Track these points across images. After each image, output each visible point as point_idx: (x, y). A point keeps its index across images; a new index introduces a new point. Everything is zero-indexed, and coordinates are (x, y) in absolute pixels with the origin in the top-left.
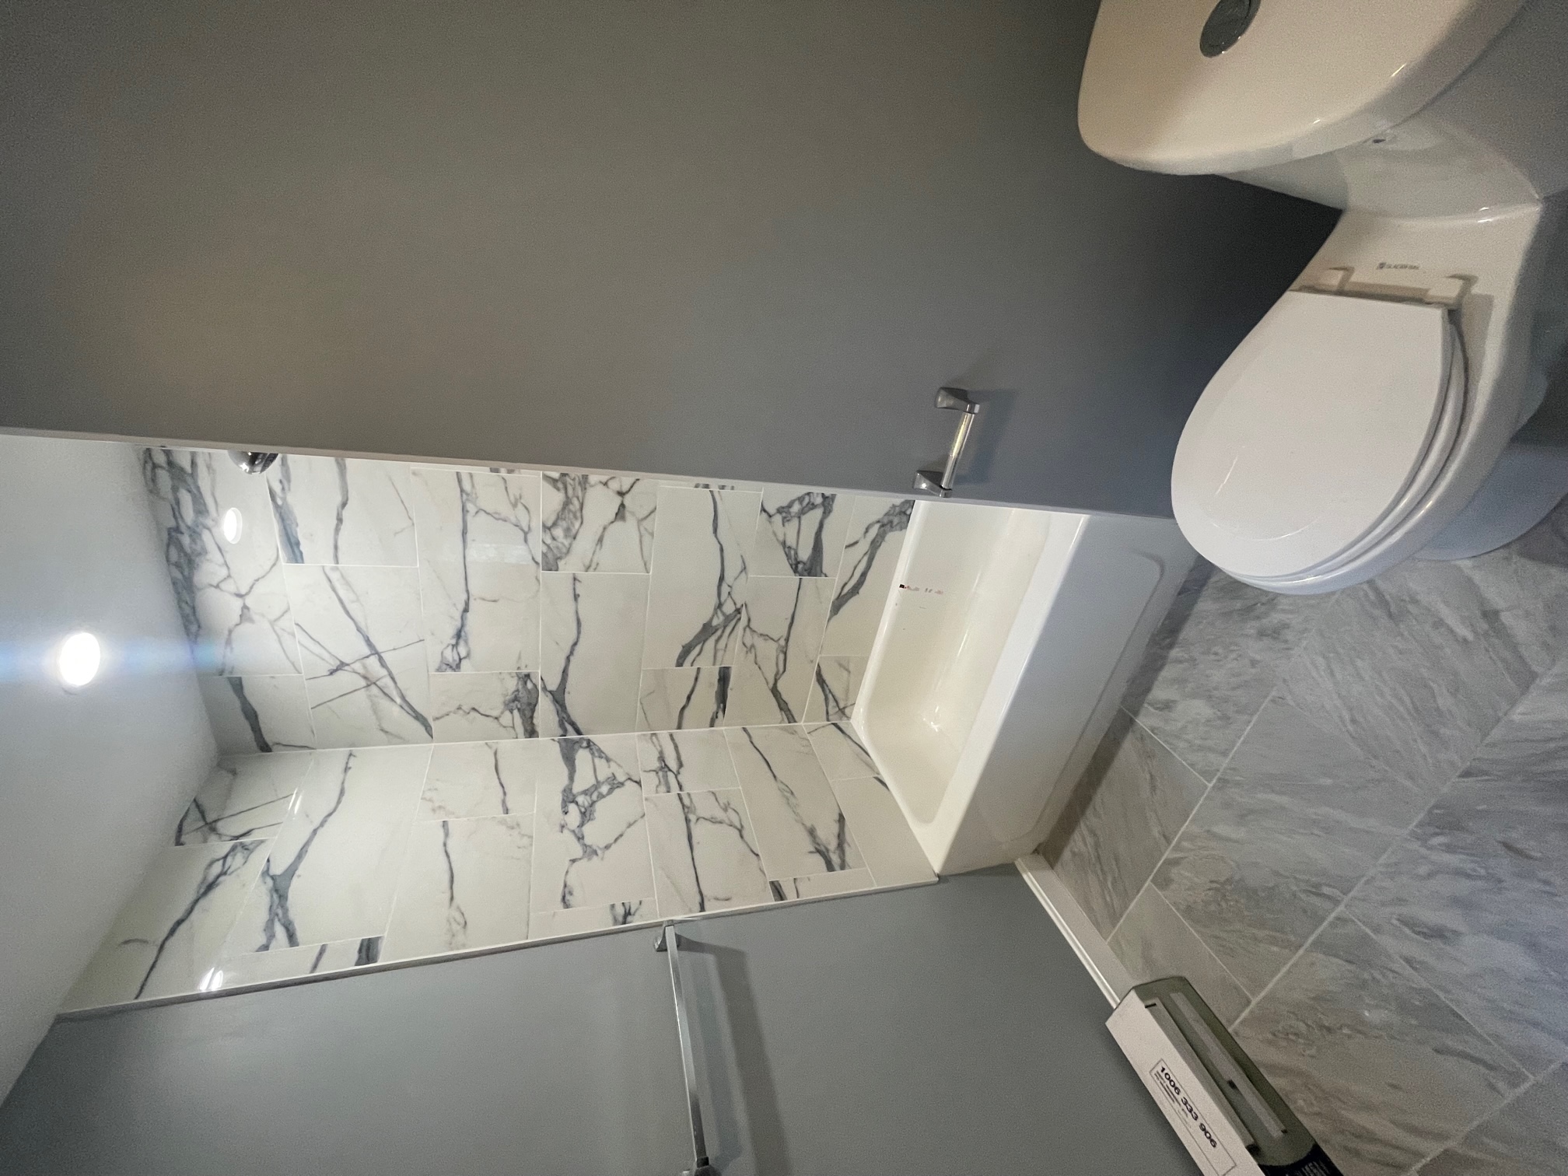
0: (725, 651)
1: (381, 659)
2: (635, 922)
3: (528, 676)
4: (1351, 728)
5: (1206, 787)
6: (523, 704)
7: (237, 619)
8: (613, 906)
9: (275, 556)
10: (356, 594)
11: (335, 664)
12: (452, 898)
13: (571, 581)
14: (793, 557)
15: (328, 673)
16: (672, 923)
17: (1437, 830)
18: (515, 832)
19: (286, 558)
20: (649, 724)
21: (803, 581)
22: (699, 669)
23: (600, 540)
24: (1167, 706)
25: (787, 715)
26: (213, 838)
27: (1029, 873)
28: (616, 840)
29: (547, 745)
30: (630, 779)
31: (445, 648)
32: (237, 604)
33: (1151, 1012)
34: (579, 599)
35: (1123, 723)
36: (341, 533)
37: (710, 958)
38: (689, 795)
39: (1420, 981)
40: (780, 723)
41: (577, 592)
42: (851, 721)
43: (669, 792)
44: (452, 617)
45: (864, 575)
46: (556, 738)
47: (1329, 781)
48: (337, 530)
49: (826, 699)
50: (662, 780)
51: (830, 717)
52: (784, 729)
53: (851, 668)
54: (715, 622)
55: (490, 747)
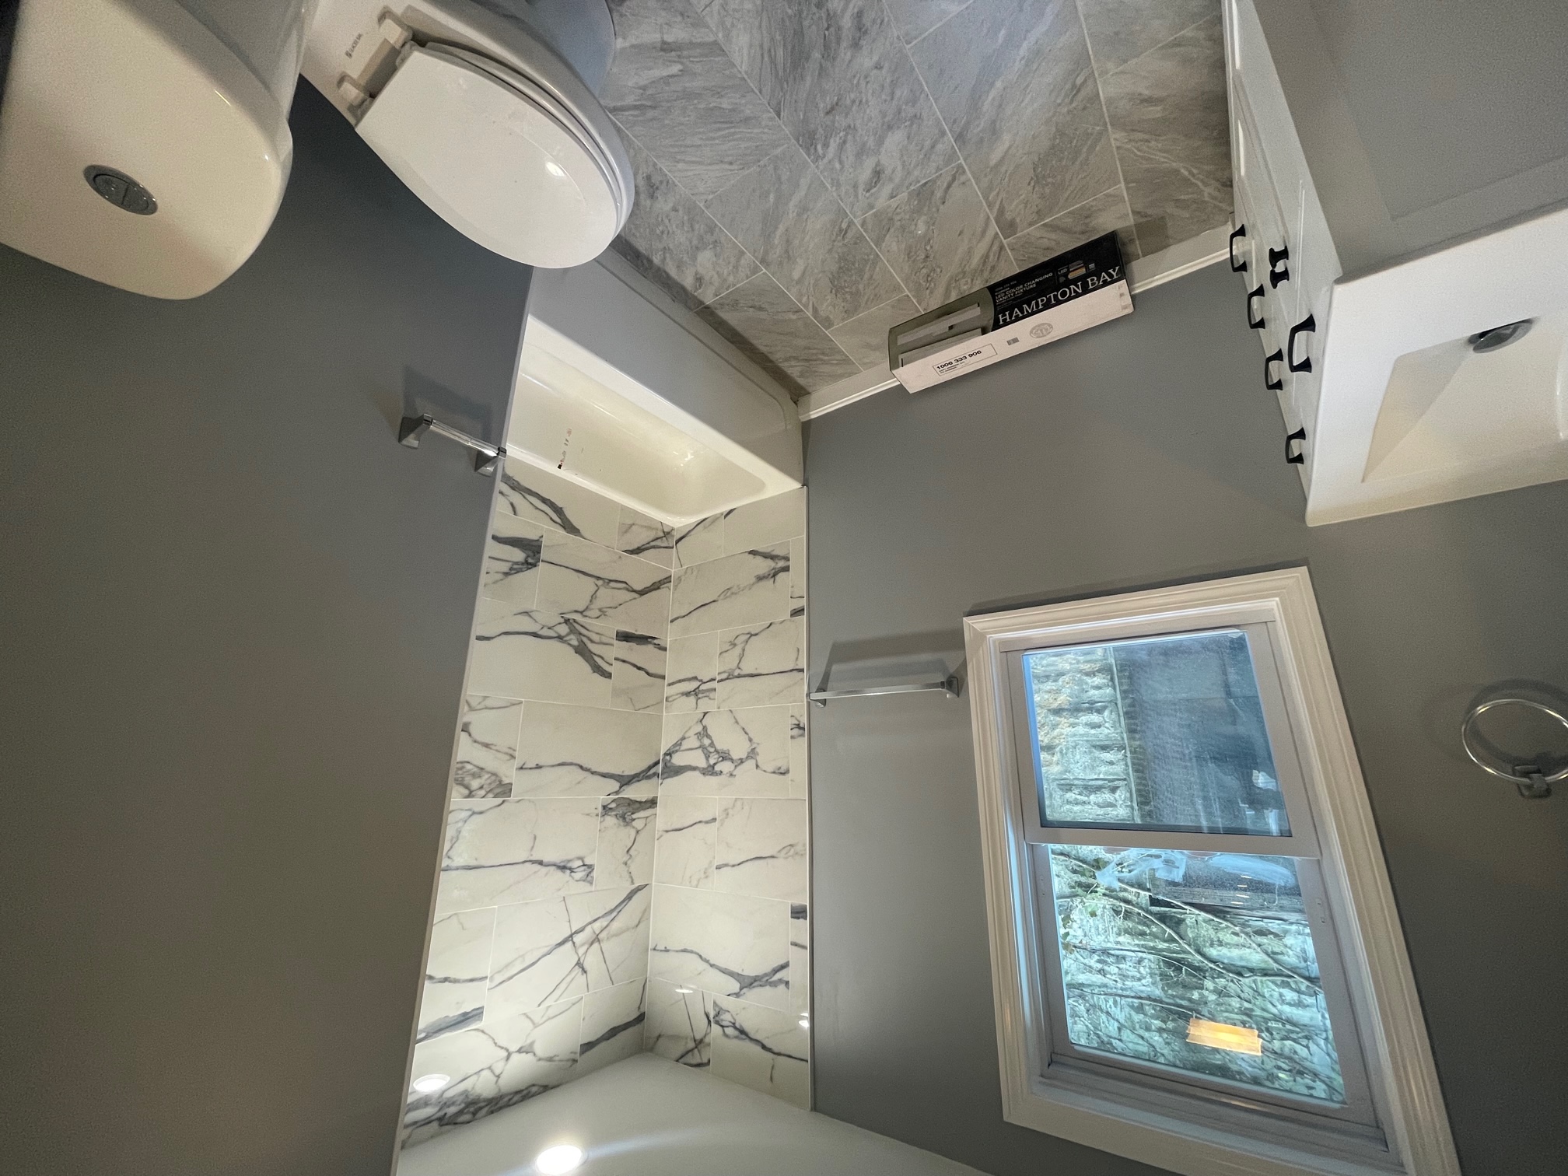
0: (602, 635)
1: (577, 932)
2: (804, 721)
3: (604, 807)
4: (734, 167)
5: (764, 274)
6: (626, 810)
7: (530, 1055)
8: (792, 737)
9: (473, 1032)
10: (516, 959)
11: (578, 970)
12: (772, 857)
13: (522, 771)
14: (520, 566)
15: (585, 975)
16: (808, 695)
17: (813, 146)
18: (731, 812)
19: (478, 1022)
20: (658, 703)
21: (545, 559)
22: (615, 659)
23: (487, 746)
24: (699, 280)
25: (665, 583)
26: (707, 1040)
27: (811, 413)
28: (746, 733)
29: (666, 790)
30: (701, 721)
31: (573, 878)
32: (515, 1057)
33: (906, 364)
34: (540, 764)
35: (707, 314)
36: (458, 976)
37: (835, 668)
38: (719, 674)
39: (904, 196)
40: (670, 589)
41: (534, 766)
42: (675, 527)
43: (715, 690)
44: (547, 874)
45: (544, 501)
46: (660, 781)
47: (772, 196)
48: (456, 981)
49: (654, 547)
50: (704, 695)
51: (671, 545)
52: (676, 587)
53: (629, 522)
54: (575, 643)
55: (661, 836)
